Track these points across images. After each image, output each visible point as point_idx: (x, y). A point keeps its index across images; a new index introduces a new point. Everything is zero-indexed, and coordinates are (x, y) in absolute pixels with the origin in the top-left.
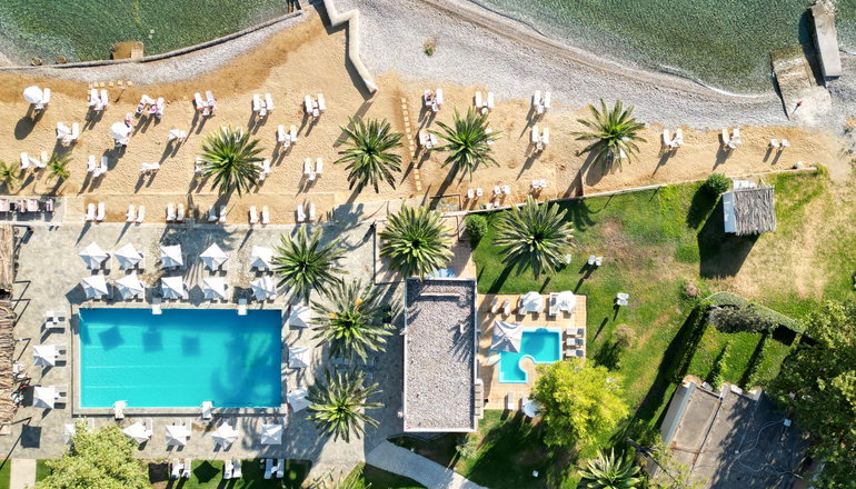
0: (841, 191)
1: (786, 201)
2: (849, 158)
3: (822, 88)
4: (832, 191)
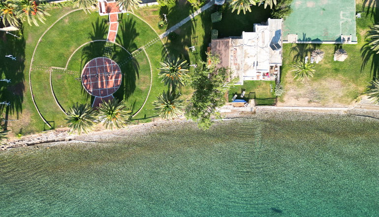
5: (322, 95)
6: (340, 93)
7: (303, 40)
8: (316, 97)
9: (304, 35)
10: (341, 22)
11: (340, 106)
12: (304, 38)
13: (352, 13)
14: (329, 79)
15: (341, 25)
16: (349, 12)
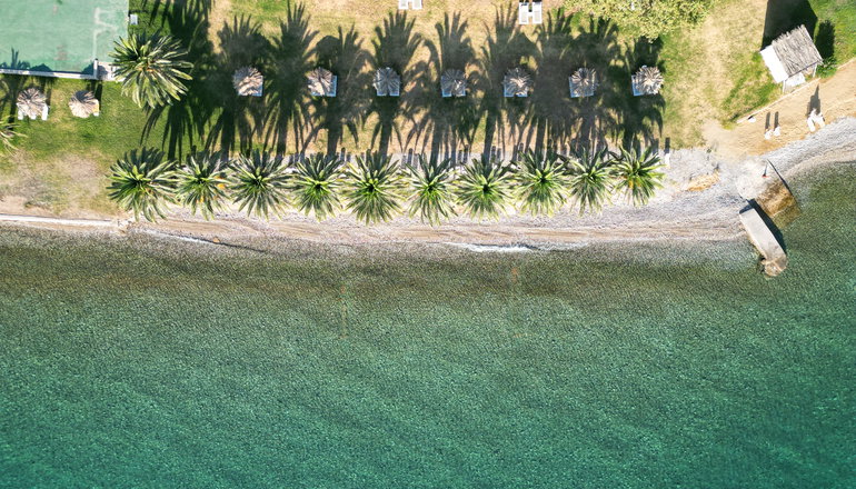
0: (705, 114)
1: (752, 83)
2: (708, 145)
3: (749, 199)
4: (713, 110)
5: (54, 192)
6: (93, 188)
7: (13, 67)
8: (41, 196)
9: (15, 55)
10: (95, 33)
11: (94, 217)
12: (14, 60)
13: (119, 14)
14: (72, 157)
15: (95, 39)
16: (113, 11)
